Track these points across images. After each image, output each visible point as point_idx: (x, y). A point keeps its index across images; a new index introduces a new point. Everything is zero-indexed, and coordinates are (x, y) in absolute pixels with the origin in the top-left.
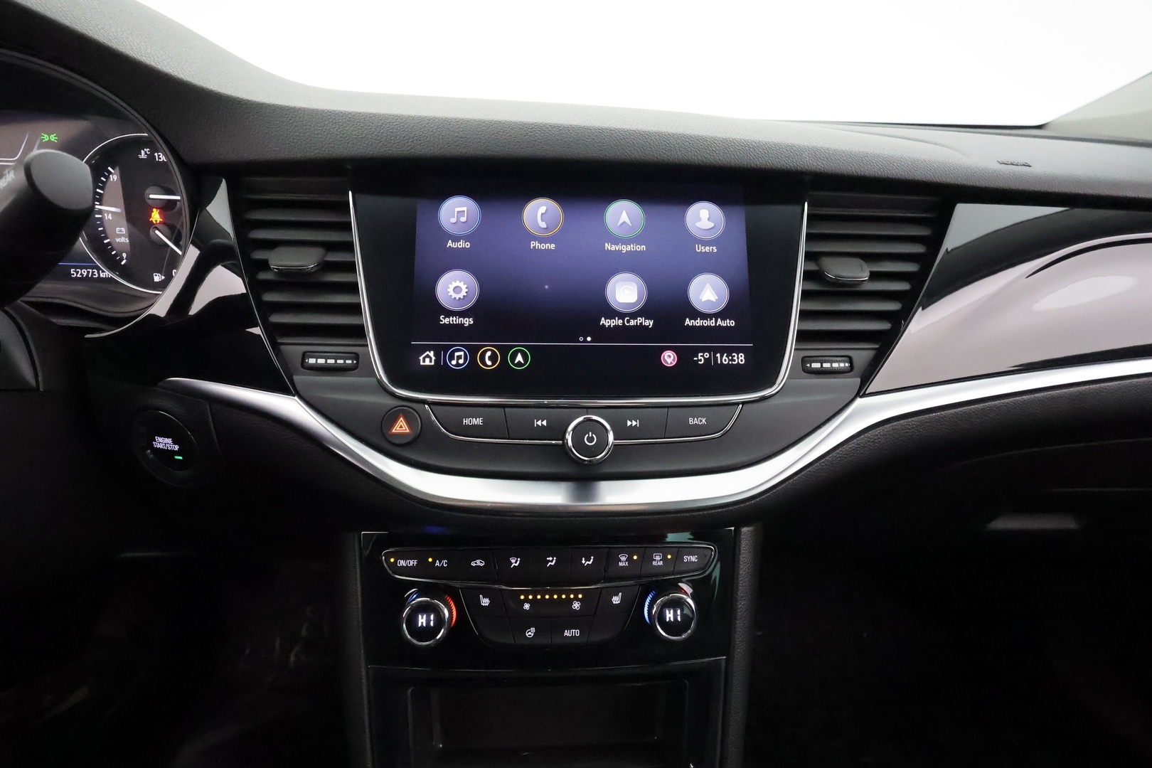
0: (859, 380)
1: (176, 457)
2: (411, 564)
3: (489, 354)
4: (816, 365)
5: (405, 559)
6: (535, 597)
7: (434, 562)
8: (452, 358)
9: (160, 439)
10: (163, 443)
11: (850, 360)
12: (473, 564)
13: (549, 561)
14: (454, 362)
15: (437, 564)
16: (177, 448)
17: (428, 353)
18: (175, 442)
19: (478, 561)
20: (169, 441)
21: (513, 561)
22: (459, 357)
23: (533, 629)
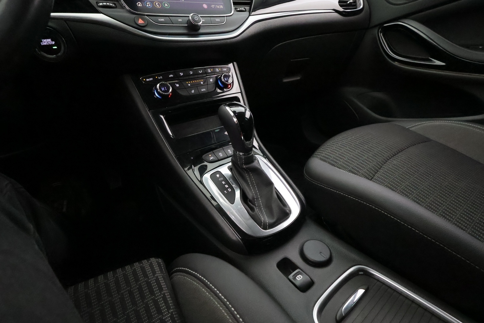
0: (248, 13)
1: (54, 48)
2: (151, 80)
3: (157, 3)
4: (238, 9)
5: (148, 78)
6: (190, 82)
7: (158, 78)
8: (147, 4)
9: (45, 40)
10: (46, 42)
11: (245, 8)
12: (170, 76)
13: (190, 73)
14: (148, 5)
15: (159, 78)
16: (54, 43)
17: (138, 2)
18: (52, 40)
19: (171, 75)
20: (50, 40)
21: (181, 74)
22: (149, 4)
23: (193, 90)
